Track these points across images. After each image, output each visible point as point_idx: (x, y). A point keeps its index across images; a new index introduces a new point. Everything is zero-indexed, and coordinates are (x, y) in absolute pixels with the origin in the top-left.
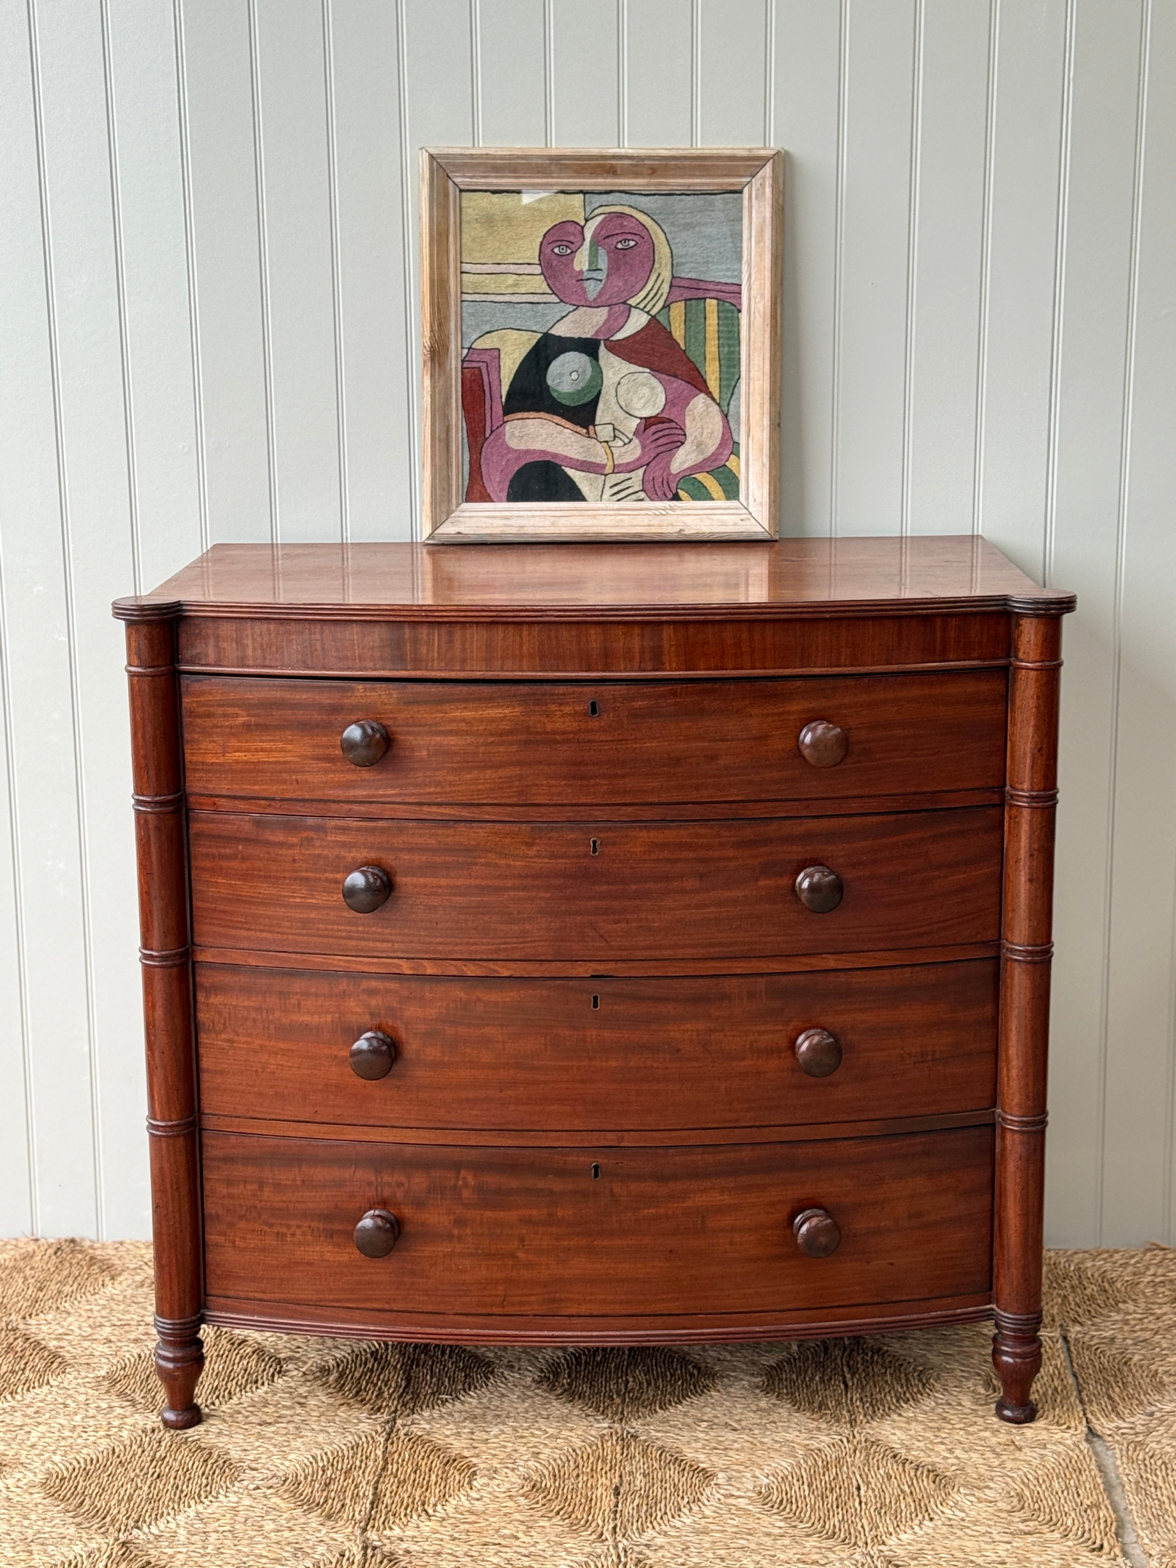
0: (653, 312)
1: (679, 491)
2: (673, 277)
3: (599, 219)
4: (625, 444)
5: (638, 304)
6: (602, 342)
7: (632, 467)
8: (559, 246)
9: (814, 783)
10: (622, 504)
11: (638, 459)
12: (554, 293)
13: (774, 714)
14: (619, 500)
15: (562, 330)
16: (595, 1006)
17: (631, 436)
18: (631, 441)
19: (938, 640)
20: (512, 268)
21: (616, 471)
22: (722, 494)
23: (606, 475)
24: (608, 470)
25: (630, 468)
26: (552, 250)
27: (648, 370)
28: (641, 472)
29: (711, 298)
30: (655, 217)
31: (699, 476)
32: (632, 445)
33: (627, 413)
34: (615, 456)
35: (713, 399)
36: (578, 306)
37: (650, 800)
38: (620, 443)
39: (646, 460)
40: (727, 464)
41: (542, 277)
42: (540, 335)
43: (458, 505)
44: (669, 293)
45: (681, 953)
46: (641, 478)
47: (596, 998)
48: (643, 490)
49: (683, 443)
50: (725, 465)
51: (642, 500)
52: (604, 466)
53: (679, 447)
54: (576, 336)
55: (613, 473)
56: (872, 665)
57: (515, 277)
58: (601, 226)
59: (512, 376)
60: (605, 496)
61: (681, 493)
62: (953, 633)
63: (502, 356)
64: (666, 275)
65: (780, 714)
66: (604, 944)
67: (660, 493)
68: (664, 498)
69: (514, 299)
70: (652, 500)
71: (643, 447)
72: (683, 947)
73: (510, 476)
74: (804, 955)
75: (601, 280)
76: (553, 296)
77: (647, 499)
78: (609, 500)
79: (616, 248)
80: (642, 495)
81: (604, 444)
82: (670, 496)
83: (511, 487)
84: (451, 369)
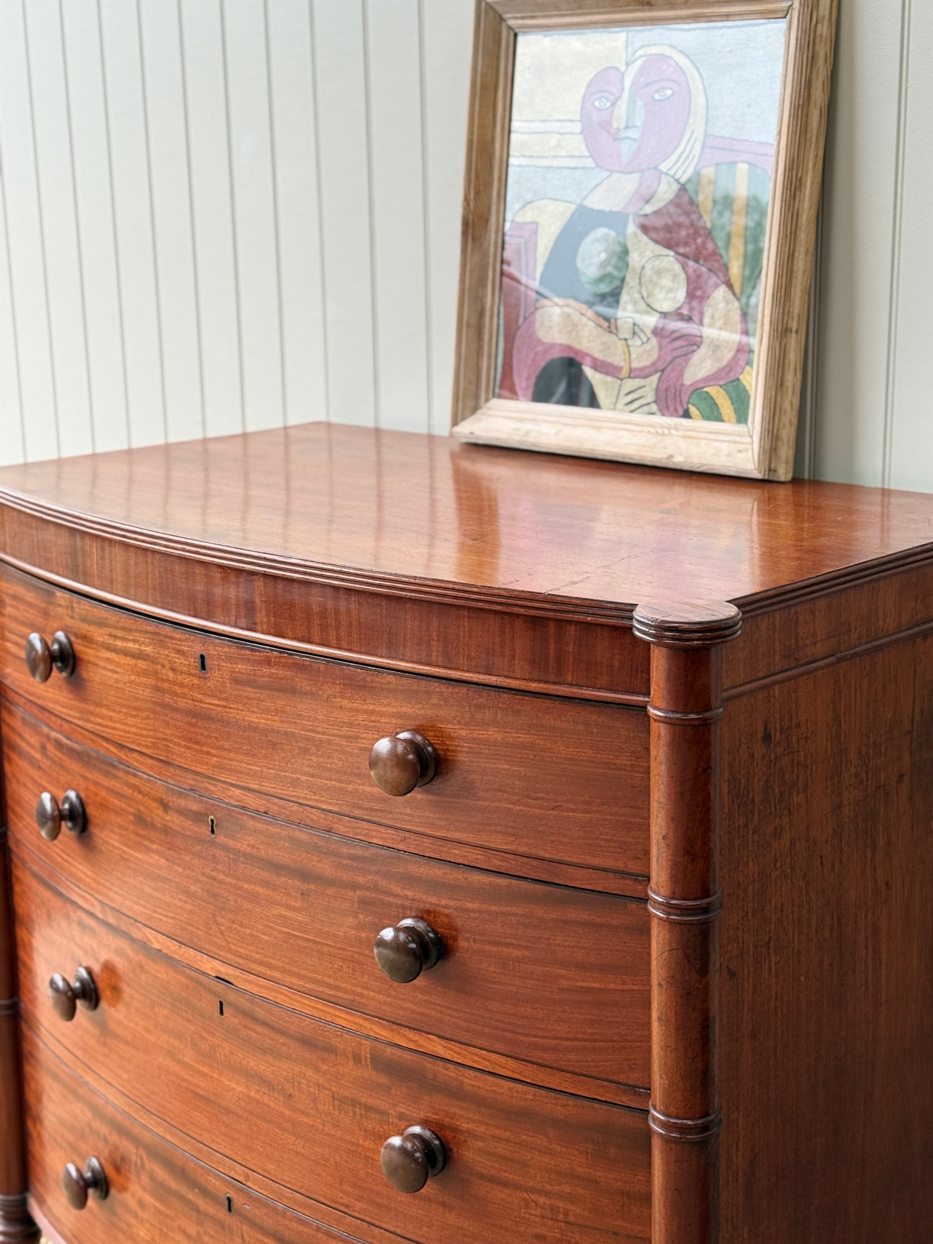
0: (683, 180)
1: (690, 406)
2: (706, 135)
3: (639, 63)
4: (643, 343)
5: (670, 169)
6: (631, 218)
7: (647, 372)
8: (600, 98)
9: (409, 811)
10: (634, 417)
11: (654, 364)
12: (591, 156)
13: (365, 712)
14: (632, 412)
15: (595, 202)
16: (222, 1012)
17: (649, 334)
18: (649, 339)
19: (552, 652)
20: (557, 126)
21: (632, 375)
22: (733, 415)
23: (622, 380)
24: (624, 373)
25: (643, 373)
26: (593, 104)
27: (672, 253)
28: (655, 378)
29: (743, 162)
30: (693, 58)
31: (713, 391)
32: (648, 347)
33: (648, 305)
34: (633, 356)
35: (734, 294)
36: (612, 172)
37: (252, 786)
38: (638, 342)
39: (661, 365)
40: (741, 377)
41: (581, 137)
42: (573, 207)
43: (487, 400)
44: (701, 155)
45: (289, 979)
46: (654, 386)
47: (221, 1003)
48: (655, 402)
49: (699, 347)
50: (738, 379)
51: (653, 414)
52: (619, 369)
53: (694, 351)
54: (607, 209)
55: (629, 377)
56: (468, 671)
57: (558, 136)
58: (641, 72)
59: (547, 255)
60: (620, 405)
61: (693, 410)
62: (571, 646)
63: (540, 231)
64: (700, 133)
65: (372, 712)
66: (224, 944)
67: (672, 408)
68: (674, 413)
69: (556, 163)
70: (663, 415)
71: (661, 348)
72: (291, 973)
73: (537, 372)
74: (410, 1028)
75: (635, 140)
76: (590, 160)
77: (658, 413)
78: (622, 411)
79: (653, 99)
80: (654, 407)
81: (623, 342)
82: (681, 412)
83: (537, 385)
84: (489, 245)
